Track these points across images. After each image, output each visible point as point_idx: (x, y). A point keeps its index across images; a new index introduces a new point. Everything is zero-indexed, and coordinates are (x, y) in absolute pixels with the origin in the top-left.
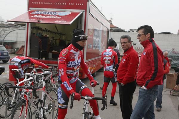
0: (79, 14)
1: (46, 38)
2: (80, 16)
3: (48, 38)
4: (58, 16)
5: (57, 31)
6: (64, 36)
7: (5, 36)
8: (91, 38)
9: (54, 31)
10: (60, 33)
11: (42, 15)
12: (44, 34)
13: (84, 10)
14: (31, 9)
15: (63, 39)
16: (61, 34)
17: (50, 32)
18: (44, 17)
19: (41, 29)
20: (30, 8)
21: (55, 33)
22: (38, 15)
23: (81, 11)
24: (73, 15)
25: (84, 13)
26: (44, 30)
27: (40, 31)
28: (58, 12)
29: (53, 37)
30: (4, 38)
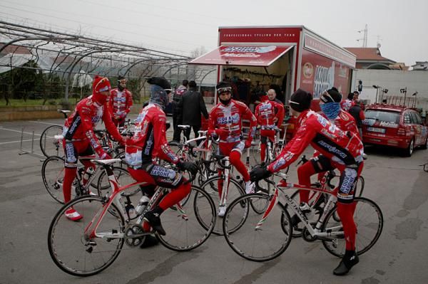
0: (286, 49)
1: (246, 83)
2: (289, 51)
3: (250, 83)
4: (256, 53)
5: (266, 73)
6: (278, 79)
7: (201, 78)
8: (310, 82)
9: (260, 72)
10: (271, 75)
11: (236, 53)
12: (244, 78)
13: (296, 44)
14: (224, 44)
15: (276, 84)
16: (274, 76)
17: (255, 74)
18: (237, 56)
19: (239, 71)
20: (222, 43)
21: (264, 75)
22: (230, 53)
23: (291, 45)
24: (279, 50)
25: (296, 47)
26: (243, 72)
27: (238, 74)
28: (258, 47)
29: (258, 82)
30: (201, 81)
